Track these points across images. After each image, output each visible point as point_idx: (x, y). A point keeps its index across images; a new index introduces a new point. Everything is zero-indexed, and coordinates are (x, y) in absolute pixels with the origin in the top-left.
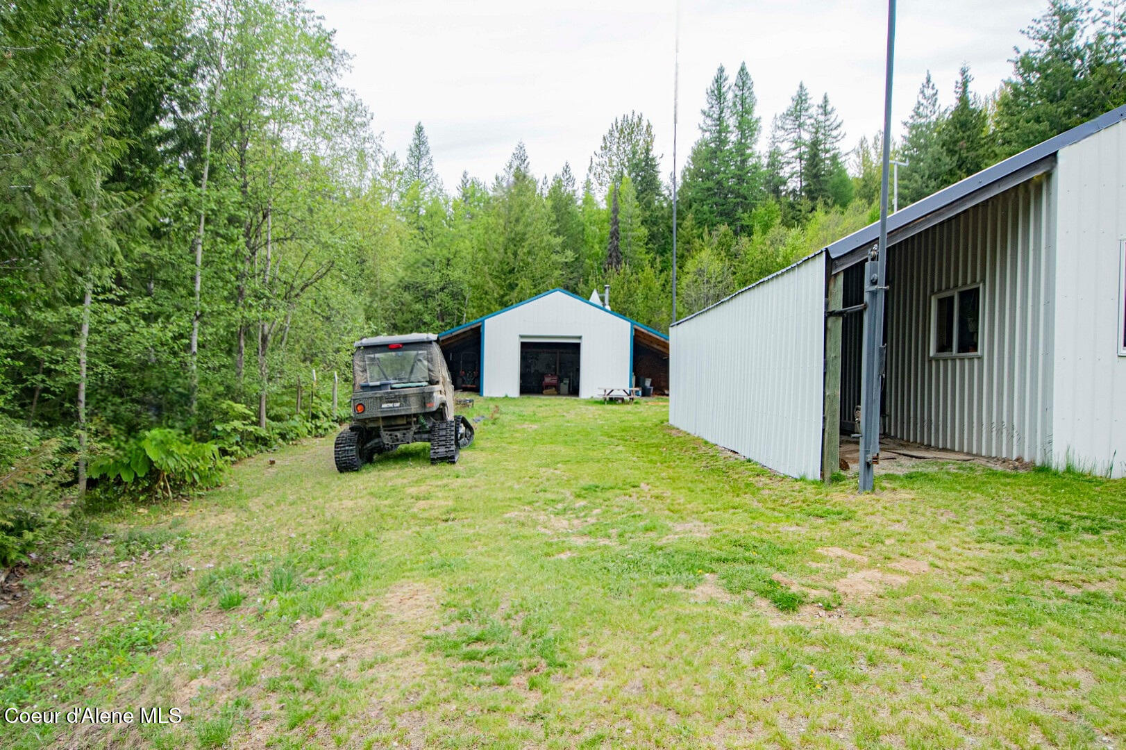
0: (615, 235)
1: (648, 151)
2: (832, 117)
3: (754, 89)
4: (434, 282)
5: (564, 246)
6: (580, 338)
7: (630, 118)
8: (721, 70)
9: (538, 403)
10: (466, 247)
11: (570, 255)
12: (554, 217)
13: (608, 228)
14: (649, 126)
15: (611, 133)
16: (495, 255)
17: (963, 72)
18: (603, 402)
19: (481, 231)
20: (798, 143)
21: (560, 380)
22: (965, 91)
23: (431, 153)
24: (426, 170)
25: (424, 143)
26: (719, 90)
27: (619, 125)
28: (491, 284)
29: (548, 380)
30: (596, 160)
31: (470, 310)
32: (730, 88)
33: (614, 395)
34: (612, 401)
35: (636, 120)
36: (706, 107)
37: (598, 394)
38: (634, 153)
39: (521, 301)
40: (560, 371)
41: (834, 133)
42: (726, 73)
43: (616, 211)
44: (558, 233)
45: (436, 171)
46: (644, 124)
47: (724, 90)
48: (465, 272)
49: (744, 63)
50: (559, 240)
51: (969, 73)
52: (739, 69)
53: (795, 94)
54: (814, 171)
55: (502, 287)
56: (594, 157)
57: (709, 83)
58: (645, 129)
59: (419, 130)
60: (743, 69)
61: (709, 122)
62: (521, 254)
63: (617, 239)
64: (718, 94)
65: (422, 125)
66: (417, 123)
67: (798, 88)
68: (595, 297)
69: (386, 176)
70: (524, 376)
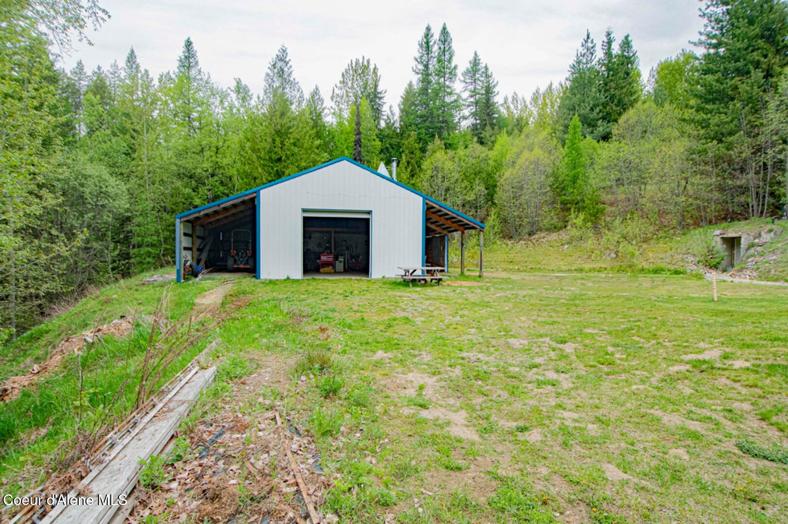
0: (358, 142)
1: (376, 86)
2: (491, 80)
3: (452, 44)
6: (369, 212)
7: (361, 61)
8: (428, 29)
13: (353, 138)
14: (375, 68)
15: (346, 71)
16: (263, 144)
17: (608, 34)
20: (474, 93)
21: (336, 258)
22: (609, 48)
23: (200, 64)
24: (195, 79)
25: (194, 56)
26: (427, 43)
27: (354, 65)
29: (324, 258)
30: (337, 91)
32: (435, 43)
33: (416, 275)
34: (415, 282)
35: (366, 63)
36: (418, 56)
38: (365, 88)
40: (335, 249)
42: (432, 31)
43: (358, 124)
46: (372, 67)
47: (431, 44)
49: (445, 24)
51: (612, 36)
52: (441, 28)
53: (473, 58)
54: (488, 111)
56: (335, 88)
57: (419, 38)
58: (372, 71)
59: (189, 44)
60: (444, 29)
61: (419, 66)
62: (287, 144)
63: (360, 146)
64: (426, 46)
65: (192, 40)
66: (186, 38)
67: (473, 55)
68: (383, 170)
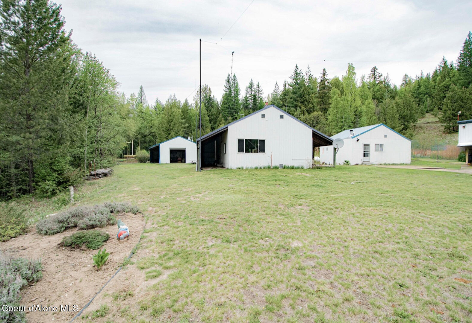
1: (210, 95)
2: (260, 88)
3: (238, 81)
4: (147, 132)
5: (186, 122)
6: (185, 148)
9: (175, 165)
10: (156, 122)
11: (187, 125)
12: (182, 114)
13: (198, 117)
14: (210, 88)
16: (164, 125)
18: (191, 164)
19: (160, 118)
20: (251, 95)
23: (145, 94)
24: (144, 99)
25: (143, 92)
28: (163, 133)
30: (196, 97)
31: (158, 140)
33: (194, 162)
34: (193, 163)
35: (207, 87)
36: (225, 85)
37: (190, 162)
38: (206, 96)
39: (172, 138)
41: (261, 93)
42: (230, 76)
44: (184, 118)
45: (147, 100)
47: (230, 81)
48: (156, 130)
49: (235, 74)
50: (184, 121)
52: (233, 75)
53: (250, 82)
55: (166, 134)
56: (194, 96)
57: (226, 78)
59: (141, 88)
61: (226, 89)
62: (172, 125)
64: (228, 81)
66: (141, 86)
67: (250, 80)
68: (189, 138)
69: (131, 99)
70: (171, 158)
